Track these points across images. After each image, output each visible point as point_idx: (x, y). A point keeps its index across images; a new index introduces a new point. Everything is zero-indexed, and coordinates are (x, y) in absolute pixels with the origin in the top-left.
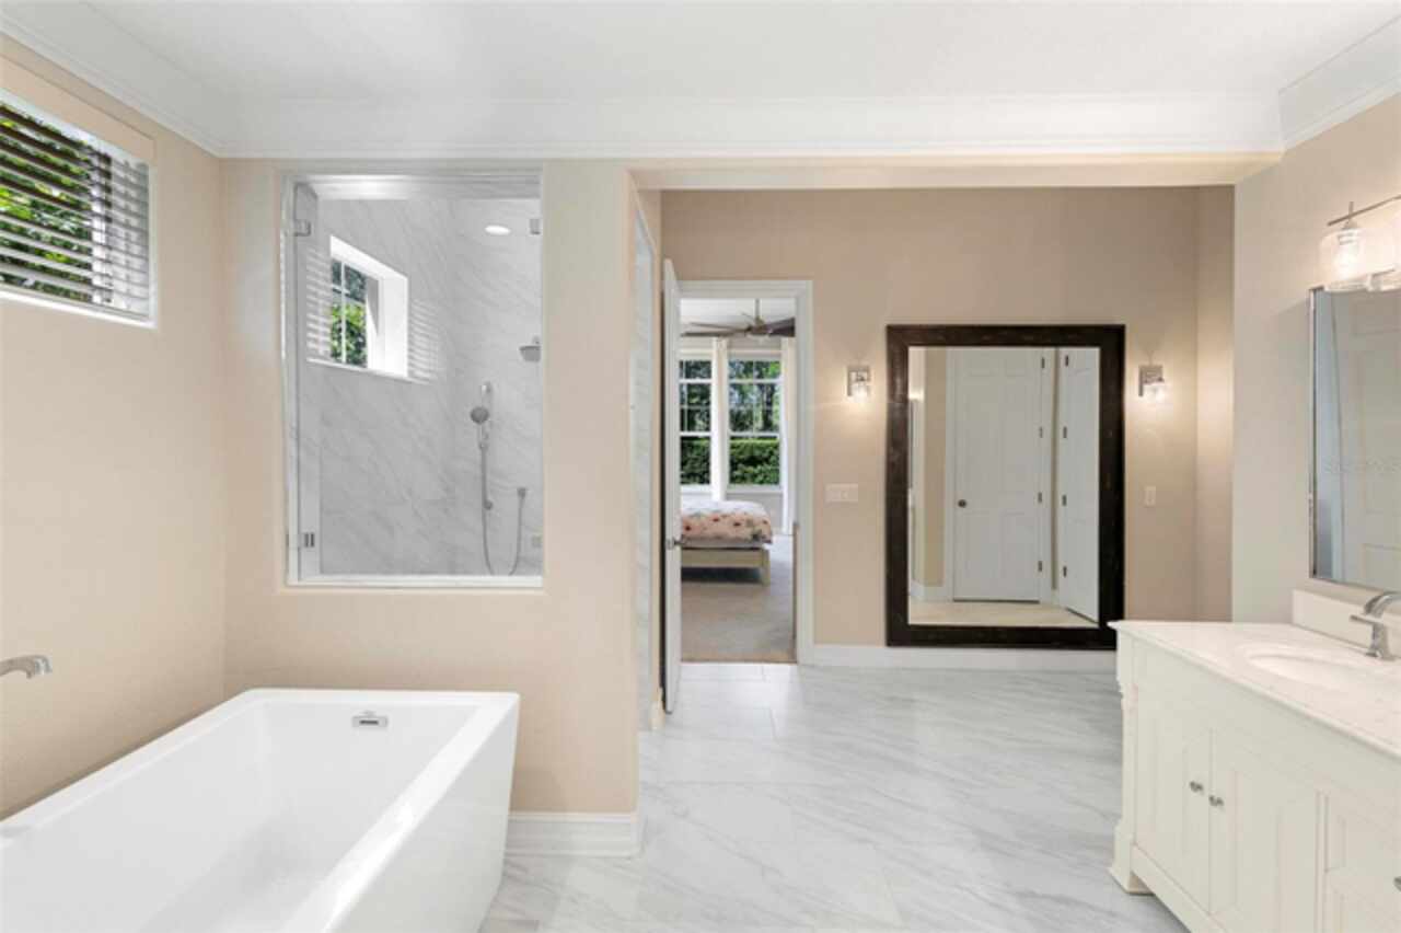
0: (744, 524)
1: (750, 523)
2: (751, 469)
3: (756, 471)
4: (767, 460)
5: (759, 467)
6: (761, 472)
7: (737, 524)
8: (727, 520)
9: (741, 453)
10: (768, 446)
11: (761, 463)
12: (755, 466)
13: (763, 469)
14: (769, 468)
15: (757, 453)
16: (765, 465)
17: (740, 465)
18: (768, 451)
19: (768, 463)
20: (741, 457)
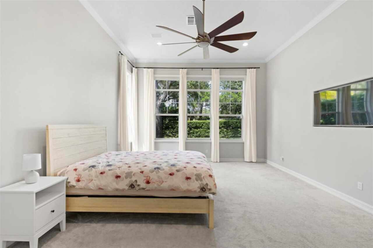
0: (194, 178)
1: (199, 177)
2: (196, 130)
3: (198, 131)
4: (201, 127)
5: (199, 129)
6: (199, 131)
7: (188, 178)
8: (179, 174)
9: (193, 125)
10: (201, 123)
11: (199, 128)
12: (197, 129)
13: (200, 130)
14: (202, 130)
15: (198, 125)
16: (200, 129)
17: (192, 129)
18: (201, 124)
19: (202, 128)
20: (193, 126)
